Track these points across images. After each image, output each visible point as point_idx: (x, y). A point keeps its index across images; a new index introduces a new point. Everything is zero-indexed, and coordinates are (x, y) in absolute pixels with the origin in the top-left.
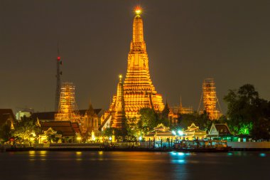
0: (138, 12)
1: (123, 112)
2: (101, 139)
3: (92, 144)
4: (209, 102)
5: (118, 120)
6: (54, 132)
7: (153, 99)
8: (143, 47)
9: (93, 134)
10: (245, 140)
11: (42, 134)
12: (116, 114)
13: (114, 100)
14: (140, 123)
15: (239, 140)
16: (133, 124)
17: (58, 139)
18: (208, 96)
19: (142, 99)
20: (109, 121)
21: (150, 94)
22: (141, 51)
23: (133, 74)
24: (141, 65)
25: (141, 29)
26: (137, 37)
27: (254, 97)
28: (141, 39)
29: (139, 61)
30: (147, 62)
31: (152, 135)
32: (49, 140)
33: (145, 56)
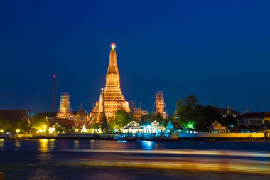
0: (113, 46)
1: (104, 113)
2: (93, 131)
3: (84, 134)
4: (159, 107)
5: (100, 118)
6: (59, 126)
7: (123, 105)
8: (117, 70)
9: (84, 127)
10: (191, 132)
11: (51, 127)
12: (99, 114)
13: (97, 105)
14: (116, 120)
15: (188, 132)
16: (111, 121)
17: (62, 131)
18: (159, 103)
19: (116, 104)
20: (93, 119)
21: (121, 101)
22: (115, 73)
23: (109, 87)
24: (115, 81)
25: (115, 58)
26: (112, 63)
27: (196, 103)
28: (115, 64)
29: (113, 79)
30: (118, 79)
31: (128, 128)
32: (56, 131)
33: (118, 76)
